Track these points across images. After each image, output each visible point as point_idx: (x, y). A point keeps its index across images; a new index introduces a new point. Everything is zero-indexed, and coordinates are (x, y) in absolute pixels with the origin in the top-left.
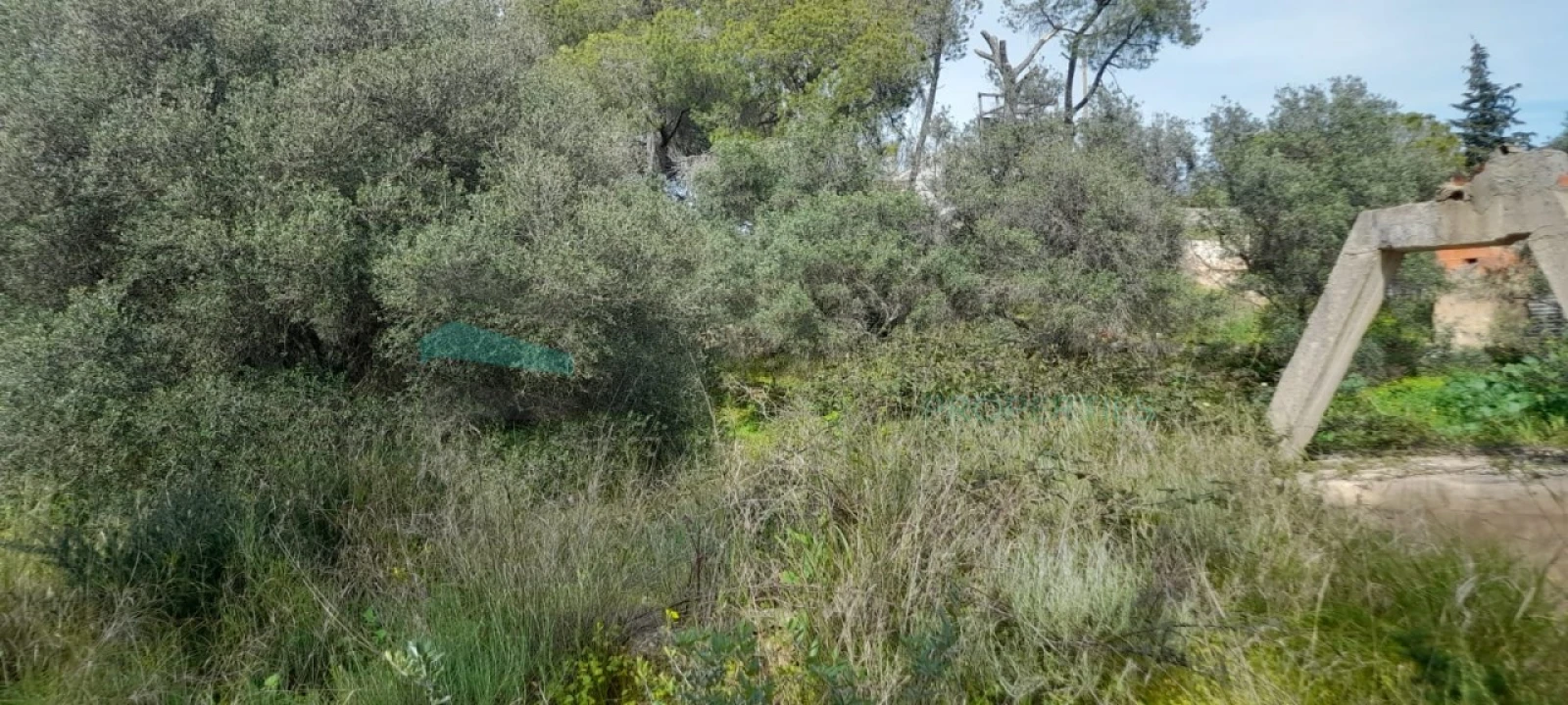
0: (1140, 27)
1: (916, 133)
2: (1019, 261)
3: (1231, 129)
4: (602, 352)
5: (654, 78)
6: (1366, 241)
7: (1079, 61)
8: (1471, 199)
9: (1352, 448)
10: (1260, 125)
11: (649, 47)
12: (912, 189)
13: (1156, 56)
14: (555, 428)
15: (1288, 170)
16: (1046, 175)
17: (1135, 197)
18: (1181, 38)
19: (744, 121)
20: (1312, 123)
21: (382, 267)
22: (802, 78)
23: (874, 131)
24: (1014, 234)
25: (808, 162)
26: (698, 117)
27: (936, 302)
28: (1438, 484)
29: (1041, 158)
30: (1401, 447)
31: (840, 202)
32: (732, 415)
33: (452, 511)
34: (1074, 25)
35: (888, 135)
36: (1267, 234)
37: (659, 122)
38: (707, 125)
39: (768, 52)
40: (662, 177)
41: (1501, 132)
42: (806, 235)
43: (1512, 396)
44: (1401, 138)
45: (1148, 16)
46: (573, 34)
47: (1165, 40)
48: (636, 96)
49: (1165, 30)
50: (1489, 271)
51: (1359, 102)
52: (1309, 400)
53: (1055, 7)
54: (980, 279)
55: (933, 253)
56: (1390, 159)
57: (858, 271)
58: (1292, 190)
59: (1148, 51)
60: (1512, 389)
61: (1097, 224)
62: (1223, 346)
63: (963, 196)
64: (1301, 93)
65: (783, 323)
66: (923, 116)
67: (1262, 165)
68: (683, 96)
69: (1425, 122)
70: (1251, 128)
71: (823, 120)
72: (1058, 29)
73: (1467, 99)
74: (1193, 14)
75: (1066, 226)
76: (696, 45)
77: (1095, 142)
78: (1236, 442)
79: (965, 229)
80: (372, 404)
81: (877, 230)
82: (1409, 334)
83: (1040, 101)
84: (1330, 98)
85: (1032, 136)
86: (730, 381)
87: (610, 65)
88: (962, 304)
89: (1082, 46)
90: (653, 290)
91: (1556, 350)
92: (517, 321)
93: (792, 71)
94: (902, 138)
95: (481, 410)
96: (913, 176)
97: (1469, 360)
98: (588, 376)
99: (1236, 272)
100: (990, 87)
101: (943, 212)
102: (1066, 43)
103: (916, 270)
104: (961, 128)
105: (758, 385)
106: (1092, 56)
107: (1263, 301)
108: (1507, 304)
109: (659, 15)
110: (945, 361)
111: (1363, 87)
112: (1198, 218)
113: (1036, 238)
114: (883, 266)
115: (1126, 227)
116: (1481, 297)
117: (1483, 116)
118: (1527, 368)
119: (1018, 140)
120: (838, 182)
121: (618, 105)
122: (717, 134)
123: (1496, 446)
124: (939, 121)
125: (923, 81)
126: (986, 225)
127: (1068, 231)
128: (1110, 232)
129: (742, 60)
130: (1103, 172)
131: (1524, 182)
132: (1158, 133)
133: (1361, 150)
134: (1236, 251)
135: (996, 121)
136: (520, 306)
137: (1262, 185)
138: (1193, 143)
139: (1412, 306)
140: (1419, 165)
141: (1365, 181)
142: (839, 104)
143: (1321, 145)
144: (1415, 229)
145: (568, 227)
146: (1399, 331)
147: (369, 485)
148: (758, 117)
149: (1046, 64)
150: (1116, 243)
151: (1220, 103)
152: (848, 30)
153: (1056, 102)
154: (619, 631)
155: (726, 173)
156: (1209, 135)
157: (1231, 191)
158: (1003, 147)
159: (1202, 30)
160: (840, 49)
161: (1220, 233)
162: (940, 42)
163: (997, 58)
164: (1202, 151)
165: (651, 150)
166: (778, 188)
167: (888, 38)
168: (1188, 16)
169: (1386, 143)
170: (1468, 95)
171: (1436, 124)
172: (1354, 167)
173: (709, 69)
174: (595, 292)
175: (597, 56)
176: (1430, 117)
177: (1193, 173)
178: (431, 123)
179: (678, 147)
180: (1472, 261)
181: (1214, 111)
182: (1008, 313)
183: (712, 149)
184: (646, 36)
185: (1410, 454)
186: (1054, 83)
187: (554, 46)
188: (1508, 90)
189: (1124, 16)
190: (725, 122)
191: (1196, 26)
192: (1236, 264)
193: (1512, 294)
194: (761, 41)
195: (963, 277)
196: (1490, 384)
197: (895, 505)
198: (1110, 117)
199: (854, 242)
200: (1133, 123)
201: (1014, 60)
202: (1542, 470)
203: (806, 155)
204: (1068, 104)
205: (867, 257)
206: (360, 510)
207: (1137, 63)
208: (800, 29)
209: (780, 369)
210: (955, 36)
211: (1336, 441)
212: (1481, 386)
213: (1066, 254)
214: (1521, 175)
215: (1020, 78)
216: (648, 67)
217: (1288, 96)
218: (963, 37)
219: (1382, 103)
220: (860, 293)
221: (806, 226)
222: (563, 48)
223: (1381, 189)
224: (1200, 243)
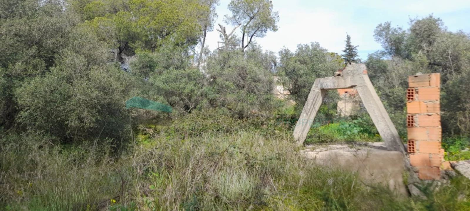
0: (262, 26)
1: (199, 52)
2: (229, 91)
3: (285, 54)
4: (97, 118)
5: (117, 32)
6: (317, 87)
7: (246, 34)
8: (342, 76)
9: (315, 143)
10: (293, 54)
11: (115, 22)
12: (198, 70)
13: (266, 34)
14: (80, 142)
15: (301, 67)
16: (236, 66)
17: (260, 73)
18: (273, 29)
19: (146, 47)
20: (306, 54)
21: (18, 91)
22: (164, 34)
23: (186, 51)
24: (227, 83)
25: (166, 60)
26: (131, 45)
27: (205, 102)
28: (335, 152)
29: (235, 61)
30: (327, 142)
31: (176, 72)
32: (141, 137)
33: (40, 171)
34: (244, 24)
35: (191, 53)
36: (295, 84)
37: (118, 46)
38: (134, 47)
39: (153, 26)
40: (120, 63)
41: (354, 58)
42: (165, 82)
43: (355, 128)
44: (329, 59)
45: (264, 23)
46: (90, 17)
47: (268, 30)
48: (111, 37)
49: (268, 27)
50: (350, 95)
51: (318, 49)
52: (303, 130)
53: (238, 18)
54: (218, 95)
55: (204, 88)
56: (325, 65)
57: (182, 93)
58: (302, 72)
59: (264, 33)
60: (355, 126)
61: (250, 80)
62: (284, 115)
63: (213, 71)
64: (304, 46)
65: (158, 109)
66: (201, 48)
67: (294, 65)
68: (126, 38)
69: (335, 55)
70: (291, 55)
71: (171, 48)
72: (240, 24)
73: (345, 49)
74: (276, 23)
75: (242, 81)
76: (130, 22)
77: (250, 57)
78: (285, 142)
79: (213, 82)
80: (13, 137)
81: (187, 81)
82: (331, 112)
83: (235, 45)
84: (311, 48)
85: (232, 55)
86: (141, 127)
87: (102, 27)
88: (212, 103)
89: (246, 29)
90: (115, 99)
91: (366, 116)
92: (67, 108)
93: (161, 32)
94: (195, 54)
95: (54, 138)
96: (199, 65)
97: (346, 119)
98: (92, 126)
99: (287, 94)
100: (221, 40)
101: (207, 76)
102: (242, 28)
103: (199, 93)
104: (212, 52)
105: (150, 128)
106: (249, 33)
107: (294, 103)
108: (355, 104)
109: (119, 12)
110: (206, 120)
111: (319, 45)
112: (277, 80)
113: (233, 84)
114: (189, 91)
115: (258, 81)
116: (349, 102)
117: (349, 54)
118: (359, 121)
119: (228, 56)
120: (175, 66)
121: (104, 40)
122: (137, 50)
123: (350, 142)
124: (206, 49)
125: (201, 37)
126: (219, 80)
127: (242, 82)
128: (254, 83)
129: (145, 28)
130: (252, 66)
131: (355, 72)
132: (267, 55)
133: (318, 62)
134: (287, 89)
135: (222, 50)
136: (68, 104)
137: (294, 71)
138: (276, 59)
139: (331, 104)
140: (333, 66)
141: (320, 71)
142: (176, 43)
143: (309, 60)
144: (329, 84)
145: (85, 78)
146: (328, 111)
147: (9, 163)
148: (151, 46)
149: (236, 34)
150: (255, 86)
151: (283, 48)
152: (178, 21)
153: (239, 45)
154: (95, 207)
155: (140, 62)
156: (280, 56)
157: (286, 72)
158: (224, 58)
159: (278, 27)
160: (176, 27)
161: (283, 84)
162: (206, 26)
163: (223, 31)
164: (278, 61)
165: (116, 55)
166: (157, 67)
167: (190, 24)
168: (274, 23)
169: (325, 60)
170: (346, 48)
171: (338, 55)
172: (317, 66)
173: (135, 30)
174: (94, 99)
175: (98, 24)
176: (337, 54)
177: (276, 67)
178: (37, 43)
179: (125, 54)
180: (346, 92)
181: (281, 50)
182: (226, 106)
183: (136, 55)
184: (114, 19)
185: (328, 144)
186: (239, 40)
187: (83, 20)
188: (356, 47)
189: (257, 22)
190: (140, 46)
191: (277, 26)
192: (287, 92)
193: (356, 101)
194: (151, 23)
195: (212, 95)
196: (350, 125)
197: (185, 163)
198: (254, 51)
199: (180, 84)
200: (260, 52)
201: (228, 33)
202: (360, 148)
203: (166, 58)
204: (243, 46)
205: (184, 88)
206: (6, 172)
207: (261, 36)
208: (164, 20)
209: (156, 123)
210: (210, 25)
211: (311, 141)
212: (347, 126)
213: (242, 89)
214: (354, 70)
215: (229, 38)
216: (115, 28)
217: (300, 47)
218: (213, 25)
219: (324, 49)
220: (182, 99)
221: (166, 79)
222: (86, 21)
223: (324, 73)
224: (278, 86)
